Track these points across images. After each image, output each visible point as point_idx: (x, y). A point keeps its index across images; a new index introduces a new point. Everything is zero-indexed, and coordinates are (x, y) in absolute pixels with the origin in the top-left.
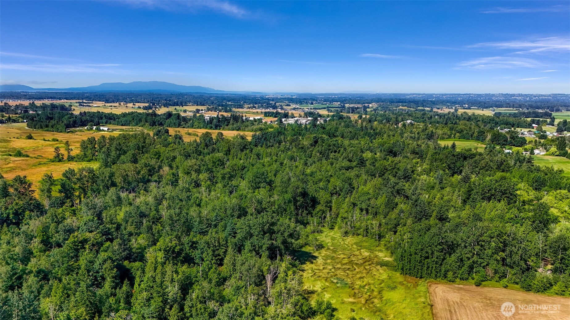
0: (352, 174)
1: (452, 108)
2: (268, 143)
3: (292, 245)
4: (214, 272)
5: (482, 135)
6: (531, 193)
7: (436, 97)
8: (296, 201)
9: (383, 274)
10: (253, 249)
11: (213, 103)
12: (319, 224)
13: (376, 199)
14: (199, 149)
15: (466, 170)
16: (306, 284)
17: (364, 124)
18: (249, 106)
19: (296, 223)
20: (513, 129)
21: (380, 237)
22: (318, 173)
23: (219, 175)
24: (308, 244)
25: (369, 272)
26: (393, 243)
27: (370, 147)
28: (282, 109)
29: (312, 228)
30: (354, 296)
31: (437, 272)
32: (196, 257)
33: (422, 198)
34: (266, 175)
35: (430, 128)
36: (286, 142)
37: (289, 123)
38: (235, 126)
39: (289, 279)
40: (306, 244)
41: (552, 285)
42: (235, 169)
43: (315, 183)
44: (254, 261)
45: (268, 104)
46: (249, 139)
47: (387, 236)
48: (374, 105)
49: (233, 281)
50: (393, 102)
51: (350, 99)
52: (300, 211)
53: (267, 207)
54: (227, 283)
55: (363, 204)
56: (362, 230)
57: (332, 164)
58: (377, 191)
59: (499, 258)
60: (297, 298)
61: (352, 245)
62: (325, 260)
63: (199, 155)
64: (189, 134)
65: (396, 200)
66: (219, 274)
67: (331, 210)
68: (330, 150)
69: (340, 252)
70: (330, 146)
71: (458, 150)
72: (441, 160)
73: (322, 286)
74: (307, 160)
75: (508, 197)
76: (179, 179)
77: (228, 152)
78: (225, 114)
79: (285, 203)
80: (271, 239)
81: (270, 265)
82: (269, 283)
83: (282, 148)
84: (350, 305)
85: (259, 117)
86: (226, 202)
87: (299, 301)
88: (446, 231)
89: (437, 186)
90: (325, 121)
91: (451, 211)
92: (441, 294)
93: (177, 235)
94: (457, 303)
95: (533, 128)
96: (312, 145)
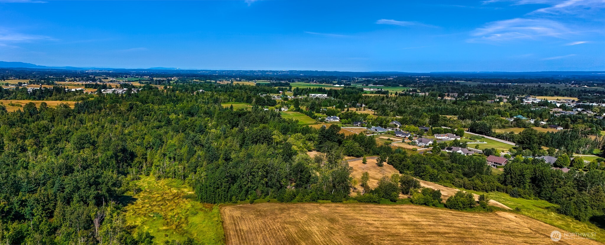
0: (162, 131)
1: (229, 81)
2: (90, 110)
3: (116, 192)
4: (45, 225)
5: (249, 99)
6: (281, 137)
7: (218, 73)
8: (117, 156)
9: (188, 204)
10: (81, 200)
11: (35, 77)
12: (137, 173)
13: (181, 149)
14: (24, 118)
15: (241, 124)
16: (128, 221)
17: (169, 93)
18: (71, 79)
19: (118, 174)
20: (268, 94)
21: (185, 177)
22: (135, 133)
23: (45, 140)
24: (129, 190)
25: (177, 204)
26: (194, 180)
27: (174, 110)
28: (100, 81)
29: (131, 177)
30: (167, 225)
31: (225, 198)
32: (26, 213)
33: (212, 145)
34: (90, 137)
35: (216, 95)
36: (105, 109)
37: (107, 93)
38: (58, 96)
39: (114, 220)
40: (127, 190)
41: (295, 196)
42: (60, 133)
43: (132, 141)
44: (82, 209)
45: (87, 78)
46: (72, 107)
47: (190, 176)
48: (175, 79)
49: (64, 229)
50: (189, 76)
51: (157, 74)
52: (121, 164)
53: (91, 163)
54: (58, 232)
55: (171, 153)
56: (171, 173)
57: (146, 125)
58: (181, 143)
59: (264, 182)
60: (121, 234)
61: (164, 186)
62: (143, 200)
63: (24, 123)
64: (13, 105)
65: (195, 148)
66: (50, 225)
67: (146, 161)
68: (143, 113)
69: (155, 193)
70: (143, 110)
71: (235, 110)
72: (224, 117)
73: (142, 221)
74: (125, 122)
75: (268, 141)
76: (5, 146)
77: (52, 120)
78: (48, 87)
79: (108, 159)
80: (97, 190)
81: (97, 211)
82: (97, 226)
83: (102, 113)
84: (164, 231)
85: (80, 89)
86: (53, 163)
87: (123, 236)
88: (230, 168)
89: (222, 136)
90: (138, 91)
91: (232, 153)
92: (229, 213)
93: (6, 196)
94: (239, 217)
95: (280, 93)
96: (128, 110)
